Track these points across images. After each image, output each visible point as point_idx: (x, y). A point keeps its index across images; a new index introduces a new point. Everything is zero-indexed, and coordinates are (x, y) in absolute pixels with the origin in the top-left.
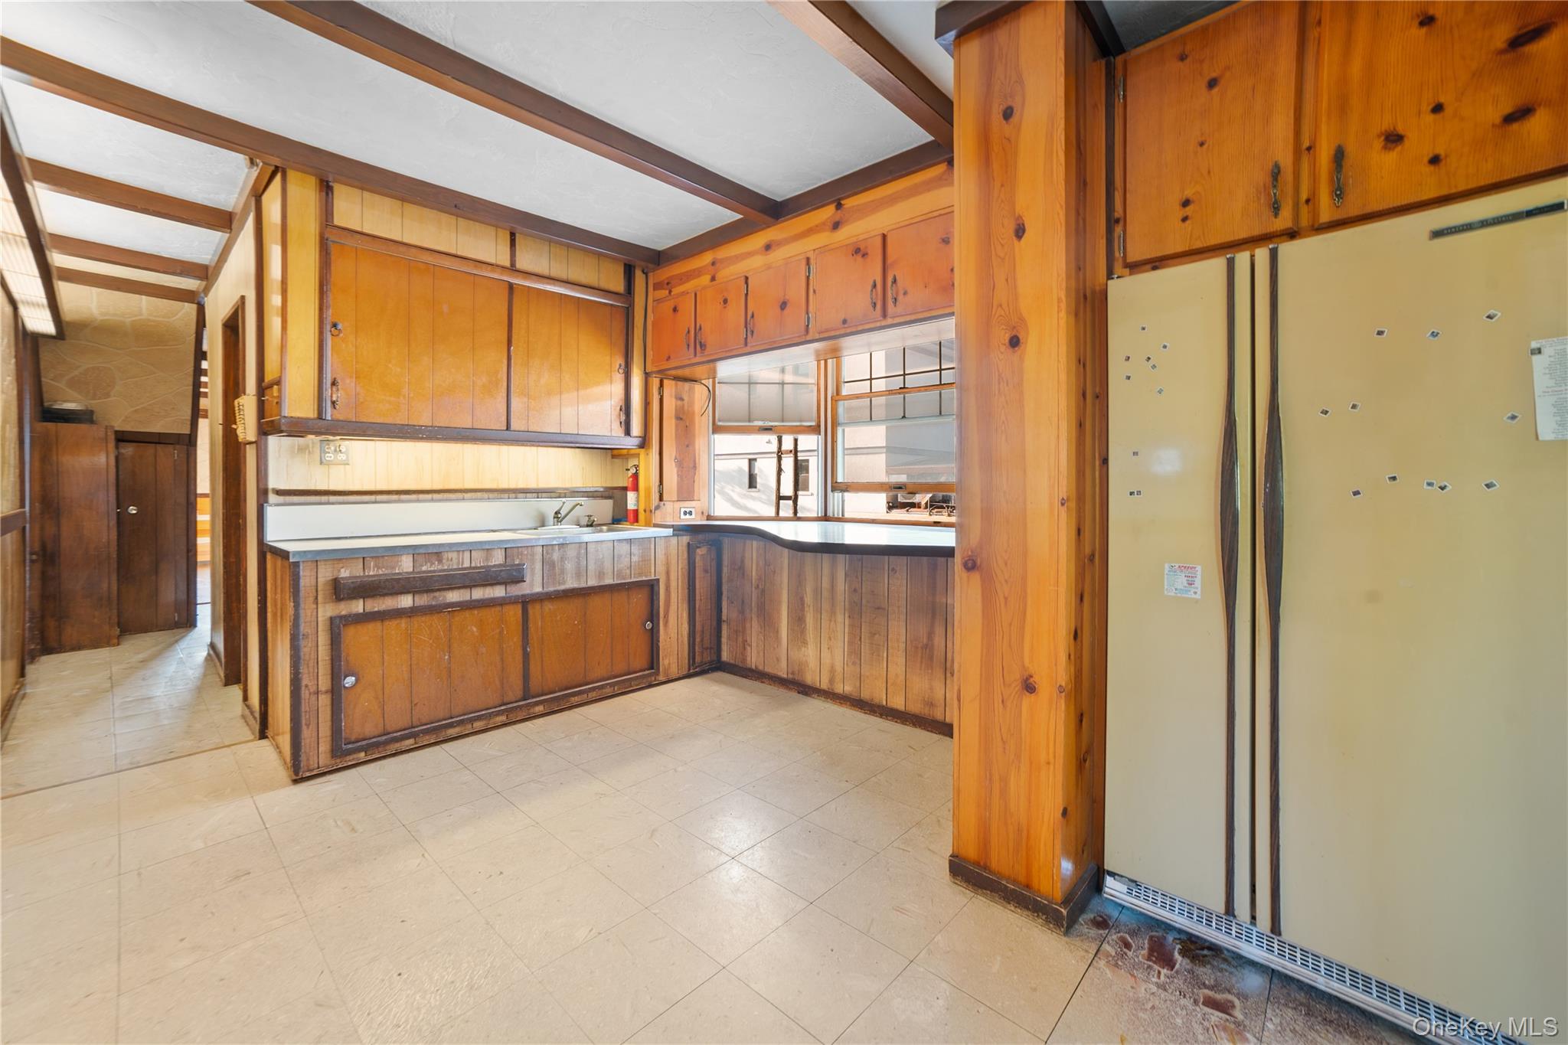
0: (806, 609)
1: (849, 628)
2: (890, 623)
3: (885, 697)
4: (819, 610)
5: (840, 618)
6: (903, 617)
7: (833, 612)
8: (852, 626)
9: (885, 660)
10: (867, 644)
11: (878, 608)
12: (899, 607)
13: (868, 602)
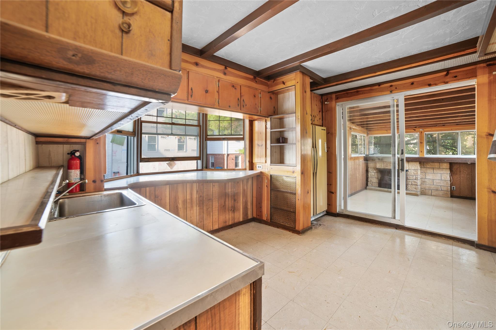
0: (179, 210)
1: (199, 210)
2: (213, 203)
3: (212, 228)
4: (186, 208)
5: (195, 208)
6: (217, 200)
7: (192, 207)
8: (200, 209)
9: (212, 215)
10: (206, 213)
11: (209, 199)
12: (216, 197)
13: (205, 199)
